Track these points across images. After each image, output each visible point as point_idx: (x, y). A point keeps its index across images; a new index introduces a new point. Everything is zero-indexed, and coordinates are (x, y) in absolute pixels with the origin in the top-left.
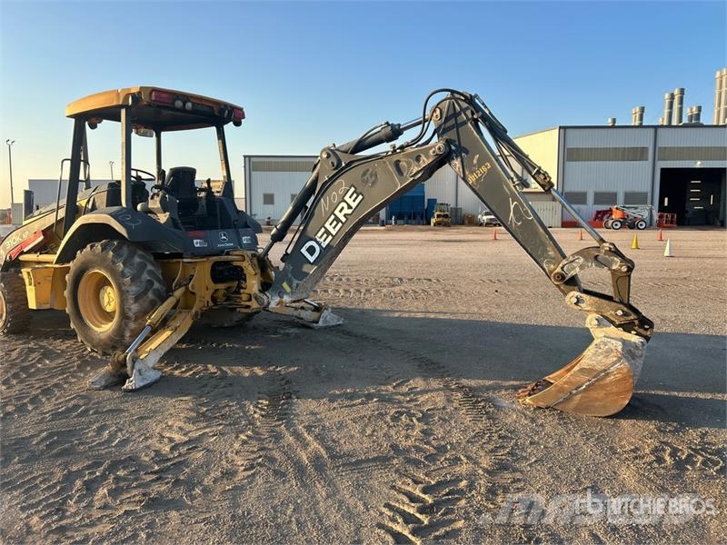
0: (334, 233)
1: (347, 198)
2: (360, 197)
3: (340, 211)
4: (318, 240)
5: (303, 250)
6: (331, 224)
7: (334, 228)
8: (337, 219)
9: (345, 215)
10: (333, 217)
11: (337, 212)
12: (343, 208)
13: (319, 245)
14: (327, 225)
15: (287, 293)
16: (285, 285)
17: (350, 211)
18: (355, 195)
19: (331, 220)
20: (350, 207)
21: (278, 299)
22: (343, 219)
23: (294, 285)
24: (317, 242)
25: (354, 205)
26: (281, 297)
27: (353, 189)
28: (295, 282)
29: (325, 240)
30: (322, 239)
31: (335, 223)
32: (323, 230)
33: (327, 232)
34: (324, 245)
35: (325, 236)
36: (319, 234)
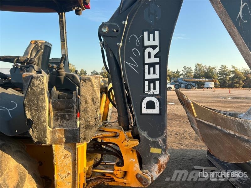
0: (157, 76)
1: (147, 43)
2: (157, 33)
3: (149, 57)
4: (149, 93)
5: (145, 111)
6: (149, 73)
7: (154, 73)
8: (152, 65)
9: (156, 56)
10: (146, 67)
11: (147, 60)
12: (149, 53)
13: (153, 95)
14: (147, 76)
15: (159, 155)
16: (153, 150)
17: (157, 50)
18: (151, 35)
19: (146, 70)
20: (154, 47)
21: (156, 167)
22: (157, 60)
23: (161, 143)
24: (150, 95)
25: (156, 43)
26: (157, 162)
27: (146, 33)
28: (159, 140)
29: (154, 89)
30: (152, 90)
31: (152, 69)
32: (147, 83)
33: (152, 81)
34: (157, 92)
35: (152, 85)
36: (146, 88)
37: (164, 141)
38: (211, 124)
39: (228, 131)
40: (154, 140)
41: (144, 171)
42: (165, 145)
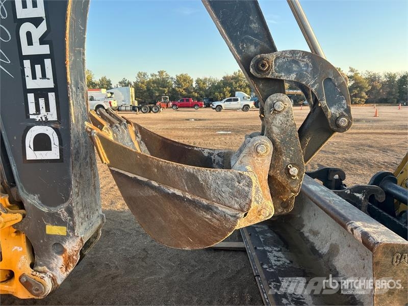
0: (50, 84)
1: (21, 13)
3: (30, 43)
4: (37, 118)
5: (31, 155)
6: (34, 77)
7: (44, 76)
8: (37, 60)
9: (42, 41)
10: (27, 63)
11: (27, 50)
12: (29, 35)
13: (46, 123)
14: (31, 84)
15: (63, 238)
16: (52, 230)
17: (43, 27)
19: (28, 71)
21: (59, 261)
22: (45, 49)
23: (64, 215)
24: (40, 123)
25: (40, 12)
26: (62, 251)
28: (61, 210)
29: (48, 110)
30: (43, 111)
31: (38, 68)
32: (31, 97)
33: (41, 93)
34: (53, 116)
35: (42, 102)
36: (32, 109)
37: (70, 211)
38: (139, 178)
39: (171, 191)
40: (53, 210)
41: (40, 268)
42: (72, 219)
